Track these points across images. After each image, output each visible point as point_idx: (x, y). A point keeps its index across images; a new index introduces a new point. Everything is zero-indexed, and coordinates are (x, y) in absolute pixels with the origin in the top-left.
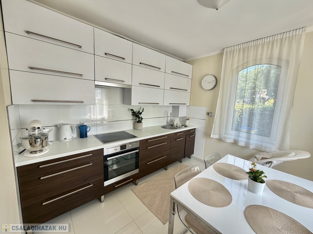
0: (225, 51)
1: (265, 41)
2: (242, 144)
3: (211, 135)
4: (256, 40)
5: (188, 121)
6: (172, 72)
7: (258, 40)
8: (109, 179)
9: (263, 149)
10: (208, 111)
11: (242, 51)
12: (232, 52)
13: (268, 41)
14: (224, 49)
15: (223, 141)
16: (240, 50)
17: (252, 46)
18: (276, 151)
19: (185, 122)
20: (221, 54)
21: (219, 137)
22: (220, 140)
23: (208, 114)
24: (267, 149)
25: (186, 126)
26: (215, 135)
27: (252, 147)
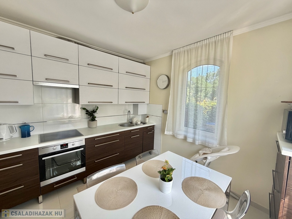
0: (173, 53)
1: (203, 43)
2: (190, 140)
3: (165, 132)
4: (196, 43)
5: (148, 118)
6: (126, 72)
7: (197, 42)
8: (46, 179)
9: (207, 144)
10: (164, 109)
11: (186, 53)
12: (179, 54)
13: (205, 43)
14: (173, 51)
15: (176, 137)
16: (184, 52)
17: (194, 48)
18: (217, 147)
19: (145, 120)
20: (171, 56)
21: (173, 133)
22: (173, 136)
23: (164, 111)
24: (210, 144)
25: (144, 123)
26: (169, 131)
27: (197, 143)
